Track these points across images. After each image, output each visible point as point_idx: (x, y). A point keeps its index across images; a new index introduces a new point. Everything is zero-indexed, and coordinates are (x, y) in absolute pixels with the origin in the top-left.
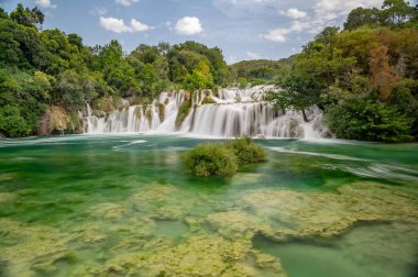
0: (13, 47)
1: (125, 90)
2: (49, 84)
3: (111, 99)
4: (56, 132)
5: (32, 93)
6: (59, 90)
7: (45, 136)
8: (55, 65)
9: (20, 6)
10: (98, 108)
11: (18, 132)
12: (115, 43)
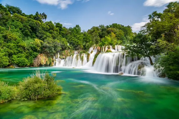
0: (28, 29)
1: (76, 47)
2: (40, 44)
3: (69, 51)
4: (41, 65)
5: (32, 48)
6: (44, 47)
7: (36, 67)
8: (45, 36)
9: (37, 12)
10: (62, 55)
11: (24, 65)
12: (77, 26)
